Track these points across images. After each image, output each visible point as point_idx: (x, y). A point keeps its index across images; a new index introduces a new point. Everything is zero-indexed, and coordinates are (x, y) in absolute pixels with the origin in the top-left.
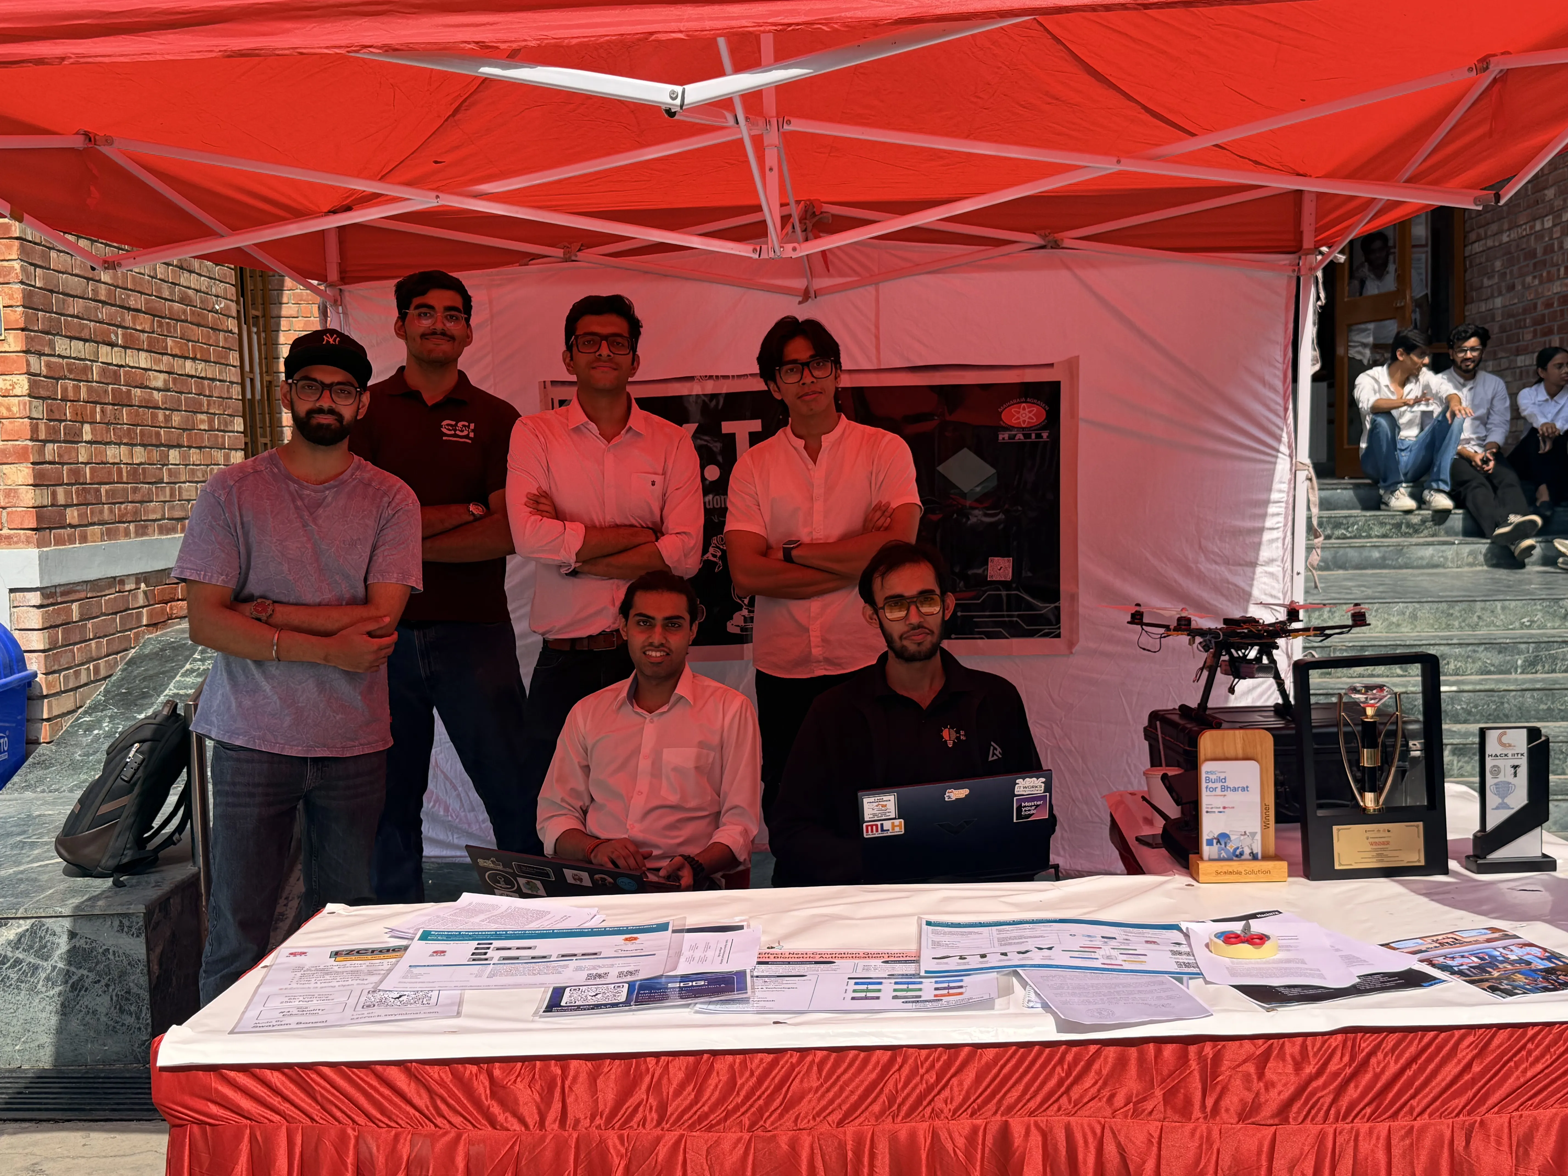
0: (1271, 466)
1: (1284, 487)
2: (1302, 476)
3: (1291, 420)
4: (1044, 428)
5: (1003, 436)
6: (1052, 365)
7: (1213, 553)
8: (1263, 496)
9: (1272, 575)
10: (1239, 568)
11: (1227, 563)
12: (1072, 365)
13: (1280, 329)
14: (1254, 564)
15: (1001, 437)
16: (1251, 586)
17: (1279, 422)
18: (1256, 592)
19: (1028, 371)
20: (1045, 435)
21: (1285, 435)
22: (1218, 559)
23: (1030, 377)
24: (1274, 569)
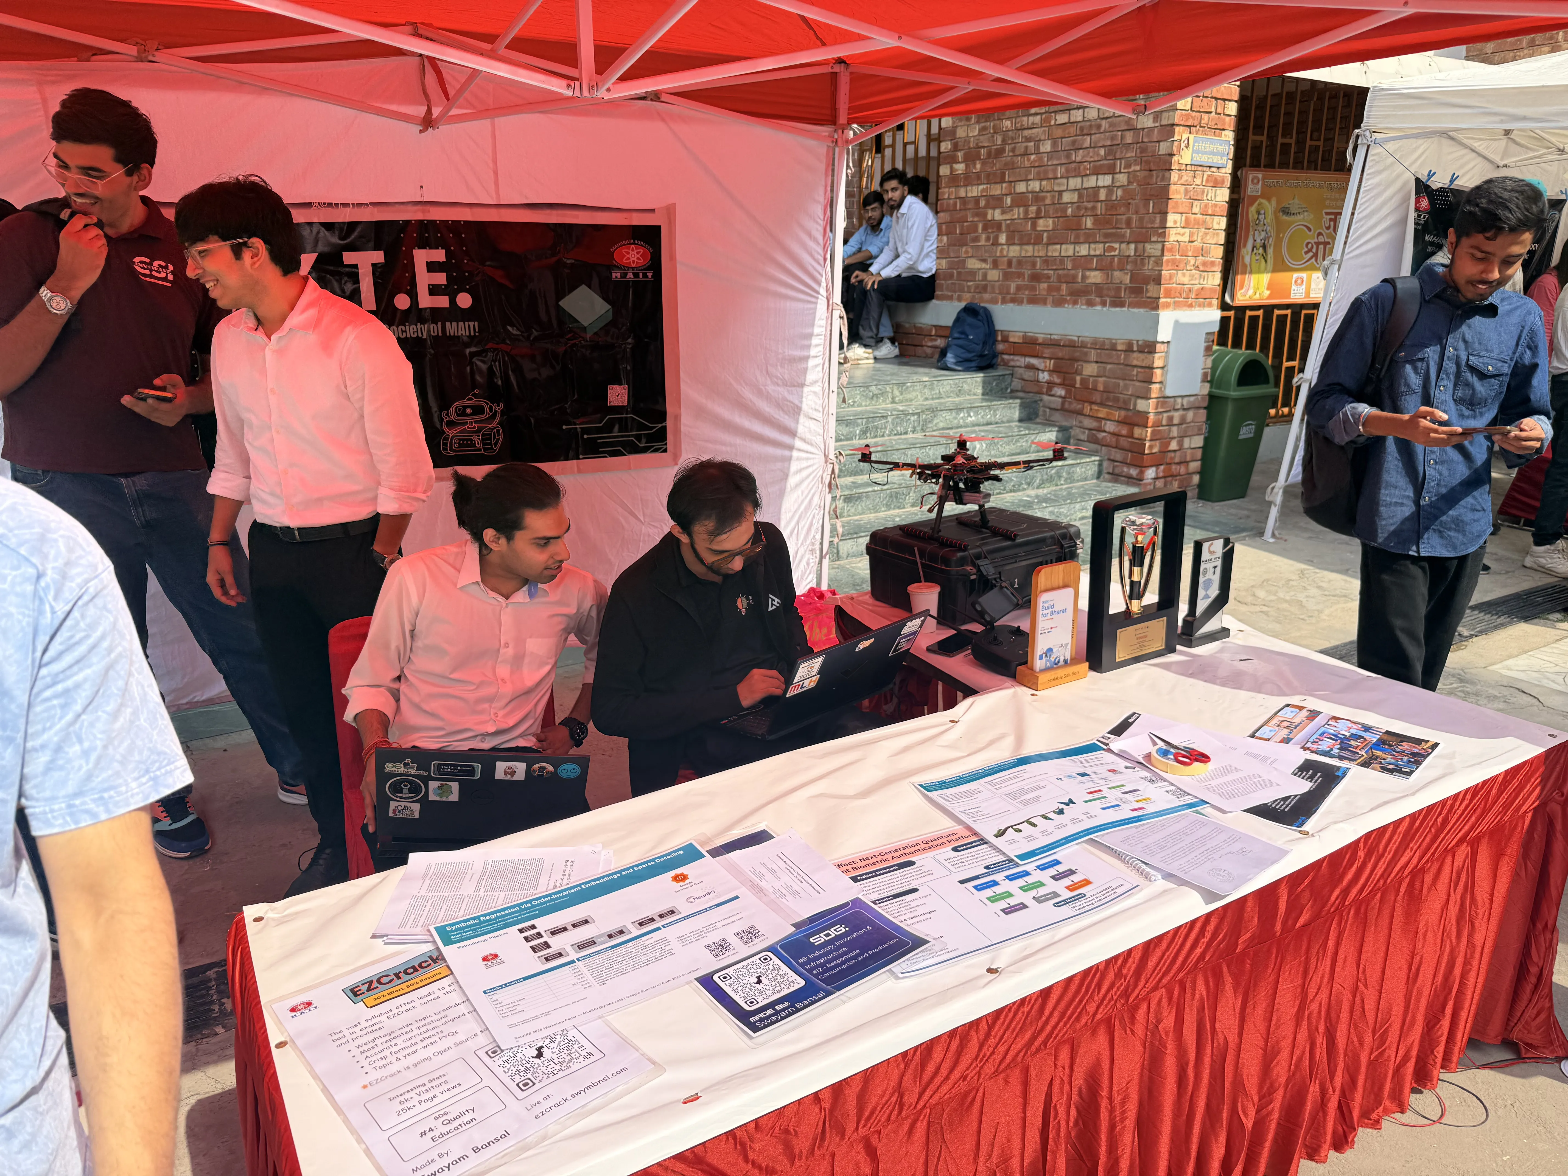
0: (812, 306)
1: (823, 323)
2: (836, 314)
3: (829, 269)
4: (648, 269)
5: (616, 275)
6: (653, 210)
7: (777, 377)
8: (808, 331)
9: (815, 393)
10: (793, 389)
11: (785, 384)
12: (670, 211)
13: (821, 191)
14: (802, 385)
15: (614, 275)
16: (801, 402)
17: (819, 268)
18: (805, 407)
19: (635, 215)
20: (650, 275)
21: (823, 280)
22: (780, 382)
23: (637, 220)
24: (817, 388)
